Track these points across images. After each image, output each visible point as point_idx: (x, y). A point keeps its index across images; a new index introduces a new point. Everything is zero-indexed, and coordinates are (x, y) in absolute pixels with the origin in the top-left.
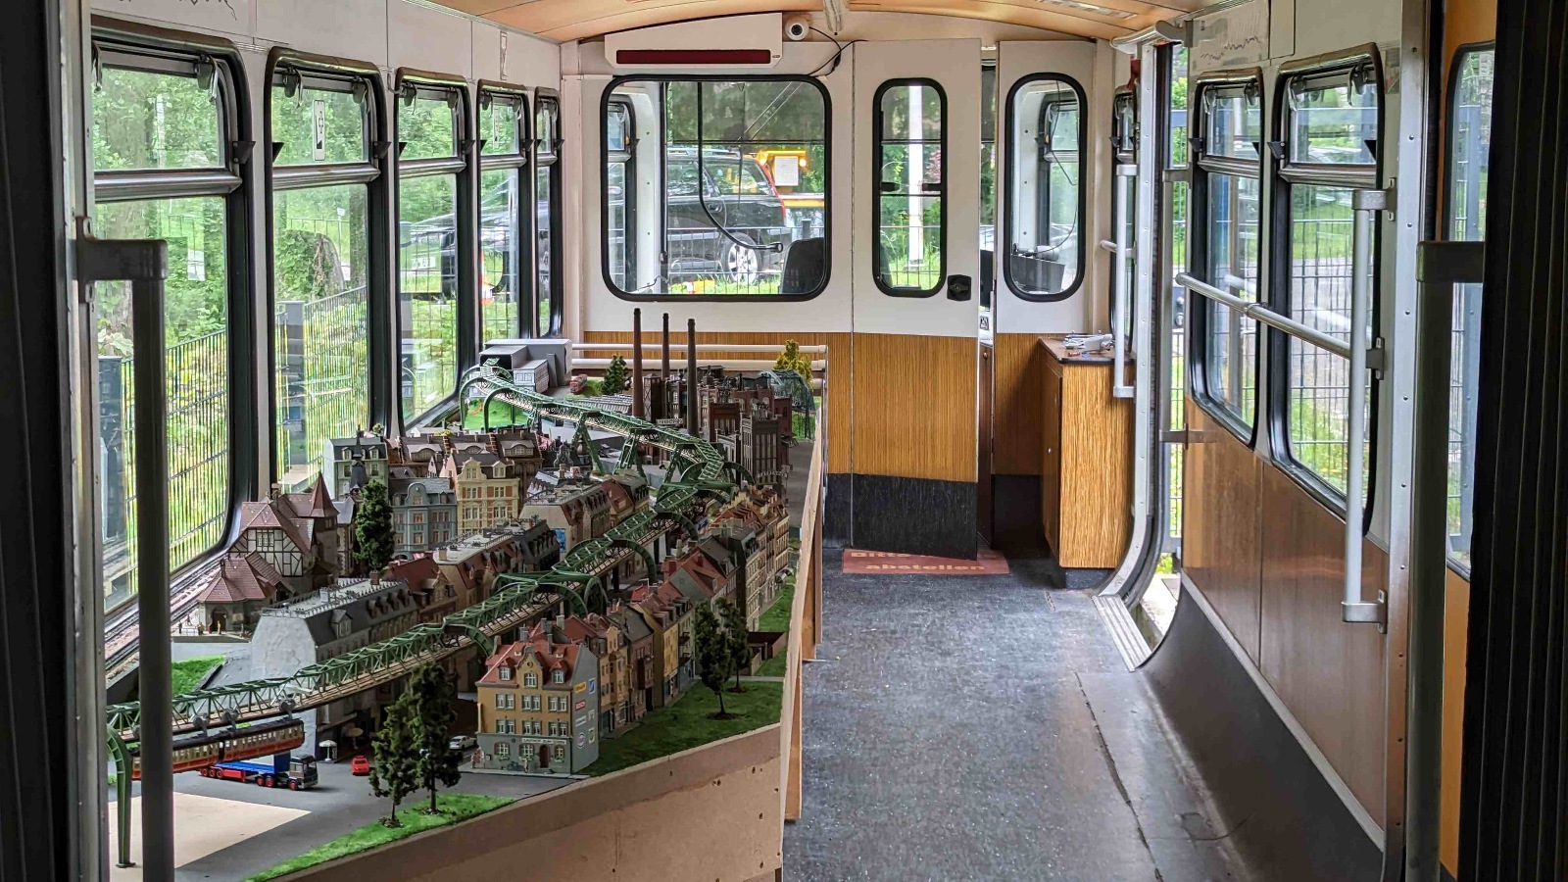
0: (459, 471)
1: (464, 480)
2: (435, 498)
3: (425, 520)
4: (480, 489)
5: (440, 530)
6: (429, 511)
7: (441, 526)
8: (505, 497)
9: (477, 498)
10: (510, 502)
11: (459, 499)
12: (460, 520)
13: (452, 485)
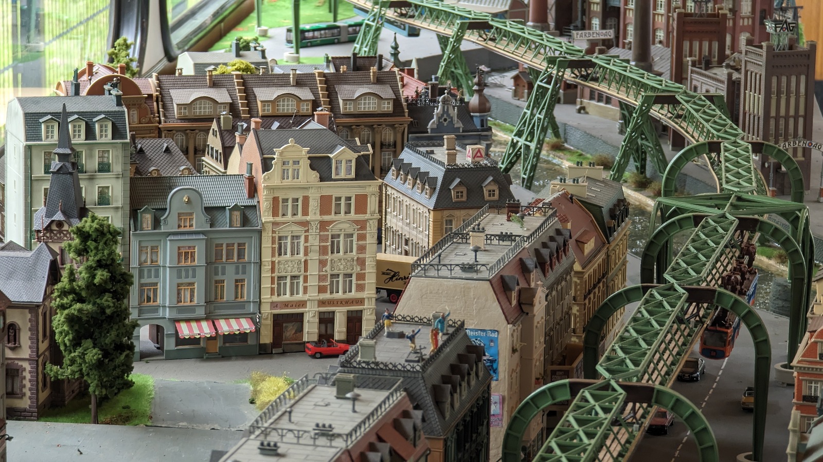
0: (266, 165)
1: (276, 181)
2: (218, 215)
3: (199, 259)
4: (306, 200)
5: (228, 278)
6: (208, 243)
7: (230, 269)
8: (353, 215)
9: (300, 217)
10: (362, 225)
11: (266, 217)
12: (267, 258)
13: (253, 190)
